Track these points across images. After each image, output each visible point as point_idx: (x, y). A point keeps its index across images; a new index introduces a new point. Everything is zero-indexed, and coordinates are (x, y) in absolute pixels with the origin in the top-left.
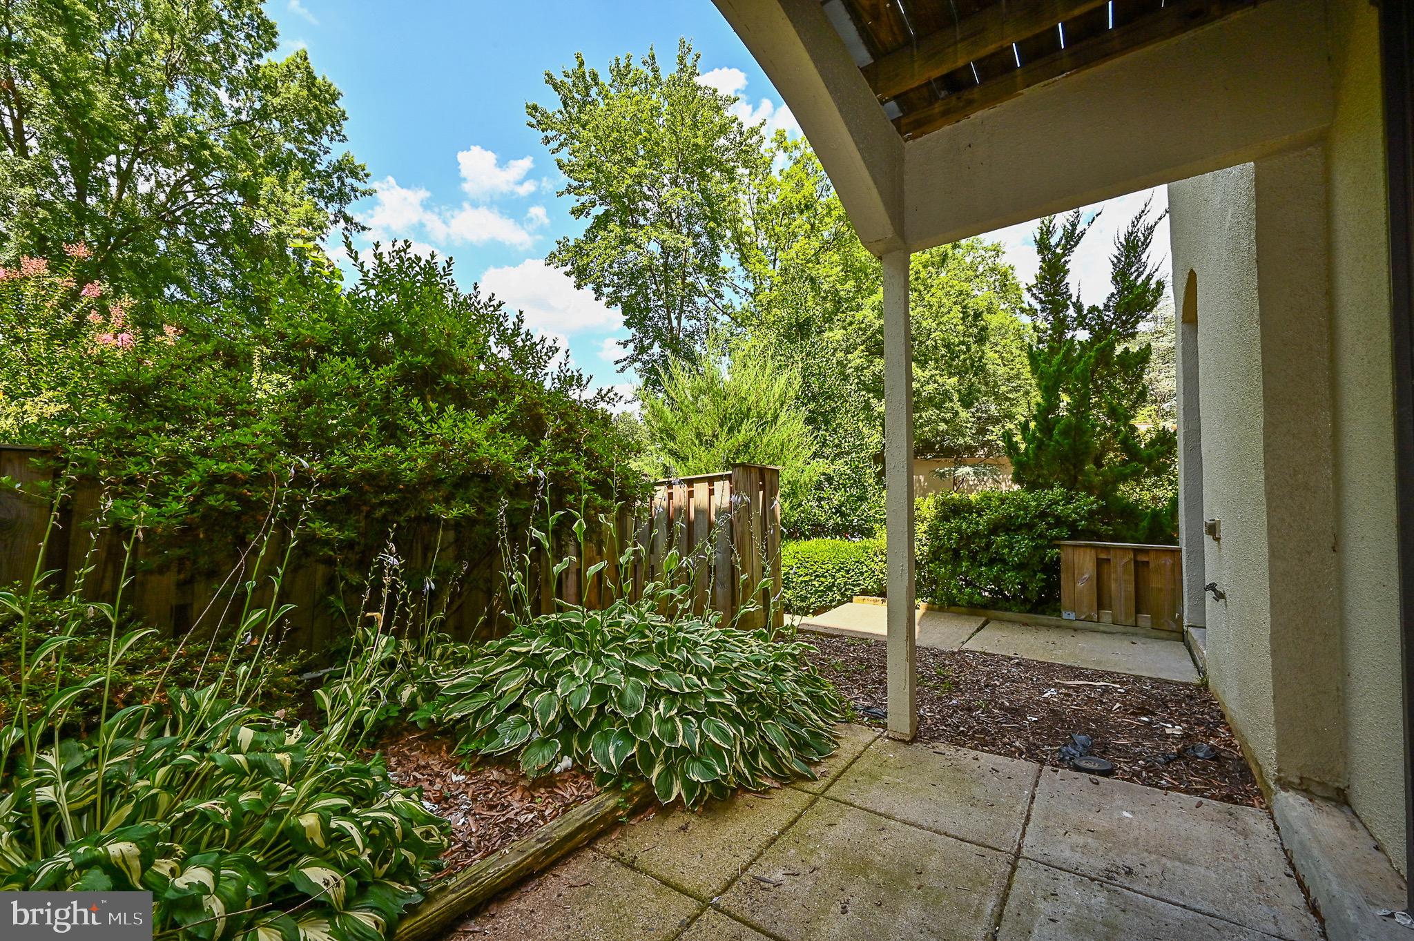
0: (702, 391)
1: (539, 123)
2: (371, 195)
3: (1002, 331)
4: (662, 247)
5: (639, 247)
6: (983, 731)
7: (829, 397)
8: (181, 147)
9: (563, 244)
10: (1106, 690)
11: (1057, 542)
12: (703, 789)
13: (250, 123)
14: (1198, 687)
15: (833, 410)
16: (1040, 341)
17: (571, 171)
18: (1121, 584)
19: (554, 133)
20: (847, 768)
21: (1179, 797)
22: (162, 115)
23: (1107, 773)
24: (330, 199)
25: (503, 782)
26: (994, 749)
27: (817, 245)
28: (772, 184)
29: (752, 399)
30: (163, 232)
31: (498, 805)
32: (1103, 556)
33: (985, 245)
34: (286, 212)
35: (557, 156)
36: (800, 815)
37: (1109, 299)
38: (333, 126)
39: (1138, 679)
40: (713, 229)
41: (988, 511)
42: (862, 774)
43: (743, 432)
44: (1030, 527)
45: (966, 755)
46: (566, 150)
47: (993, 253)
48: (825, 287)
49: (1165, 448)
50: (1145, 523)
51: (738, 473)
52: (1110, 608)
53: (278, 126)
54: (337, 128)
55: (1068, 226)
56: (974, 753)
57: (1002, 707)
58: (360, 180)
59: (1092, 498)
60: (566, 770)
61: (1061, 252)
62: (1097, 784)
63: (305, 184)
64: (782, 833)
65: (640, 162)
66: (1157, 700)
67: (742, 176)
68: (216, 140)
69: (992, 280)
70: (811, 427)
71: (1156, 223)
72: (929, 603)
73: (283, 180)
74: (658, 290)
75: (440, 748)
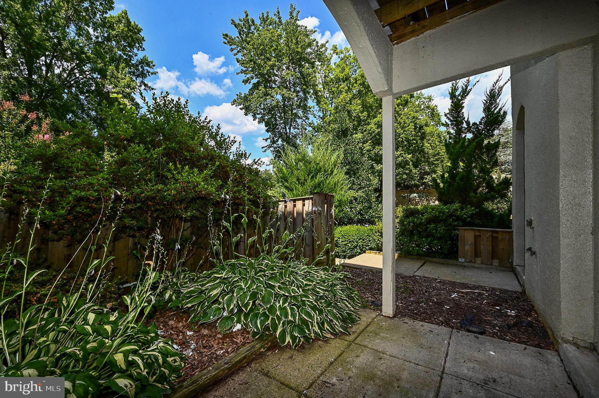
0: (300, 160)
1: (228, 42)
2: (156, 74)
3: (432, 134)
4: (282, 97)
5: (273, 97)
6: (425, 313)
7: (356, 163)
8: (72, 54)
9: (239, 96)
10: (480, 294)
11: (457, 228)
12: (300, 339)
13: (102, 42)
14: (521, 293)
15: (357, 169)
16: (450, 138)
17: (243, 63)
18: (485, 246)
19: (235, 46)
20: (364, 329)
21: (516, 345)
22: (64, 39)
23: (482, 333)
24: (138, 76)
25: (210, 335)
26: (430, 321)
27: (351, 96)
28: (331, 69)
29: (321, 164)
30: (66, 91)
31: (207, 346)
32: (478, 234)
33: (425, 96)
34: (119, 82)
35: (237, 56)
36: (344, 352)
37: (482, 119)
38: (139, 44)
39: (494, 289)
40: (305, 89)
41: (426, 214)
42: (371, 332)
43: (318, 178)
44: (445, 221)
45: (418, 324)
46: (240, 54)
47: (428, 100)
48: (354, 115)
49: (506, 186)
50: (496, 220)
51: (316, 197)
52: (480, 257)
53: (115, 44)
54: (141, 45)
55: (464, 86)
56: (421, 323)
57: (433, 301)
58: (151, 68)
59: (473, 208)
60: (238, 330)
61: (460, 98)
62: (478, 338)
63: (127, 69)
64: (335, 360)
65: (273, 59)
66: (503, 299)
67: (317, 65)
68: (88, 50)
69: (427, 112)
70: (348, 176)
71: (504, 85)
72: (399, 254)
73: (117, 68)
74: (281, 116)
75: (182, 319)
